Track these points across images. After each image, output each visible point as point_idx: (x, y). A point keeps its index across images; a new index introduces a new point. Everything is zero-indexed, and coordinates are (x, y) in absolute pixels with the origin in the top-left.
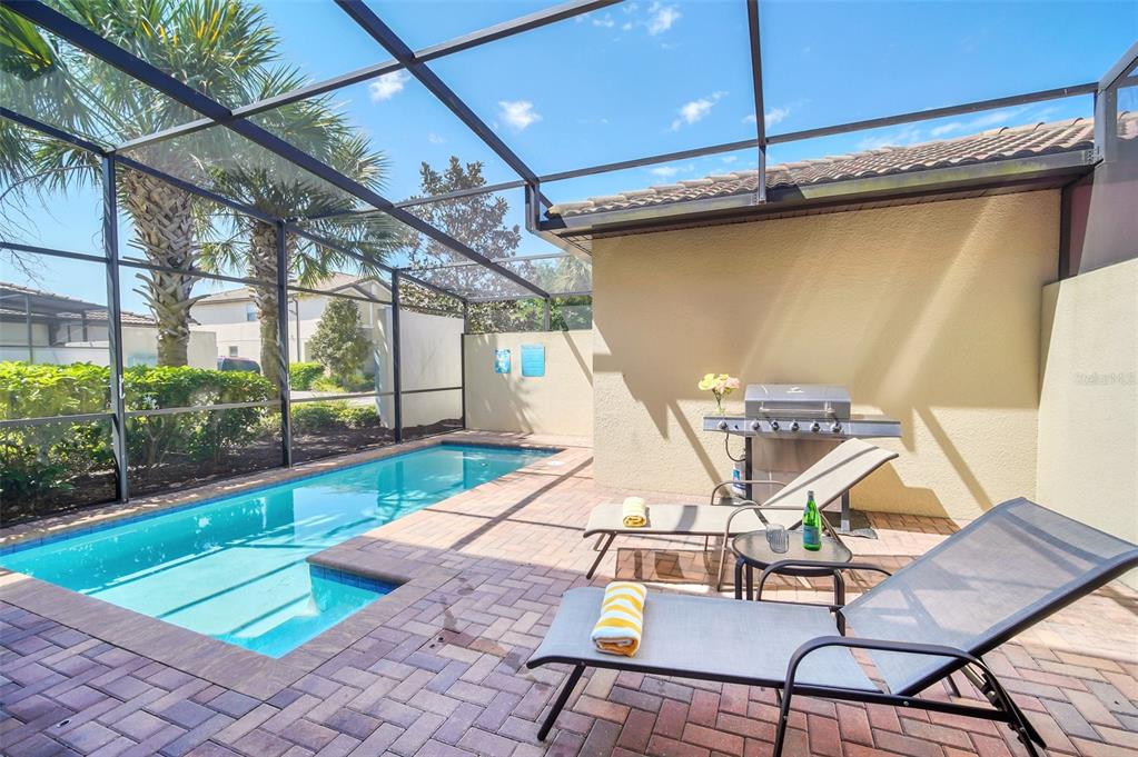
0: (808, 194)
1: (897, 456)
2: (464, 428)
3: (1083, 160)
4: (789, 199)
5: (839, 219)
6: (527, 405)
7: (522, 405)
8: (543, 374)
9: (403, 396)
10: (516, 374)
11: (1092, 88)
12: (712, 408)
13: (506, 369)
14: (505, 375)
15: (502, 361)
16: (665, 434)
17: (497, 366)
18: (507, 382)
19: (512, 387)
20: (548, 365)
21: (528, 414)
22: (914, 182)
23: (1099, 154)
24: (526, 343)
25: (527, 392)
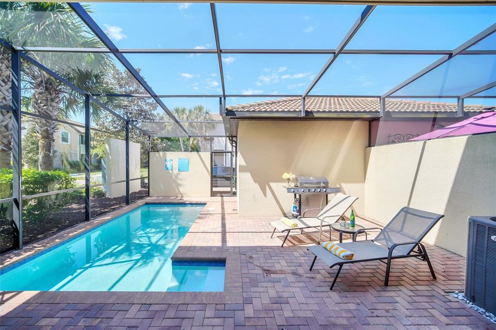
0: (316, 115)
1: (358, 198)
2: (149, 196)
3: (377, 115)
4: (310, 116)
5: (318, 122)
6: (181, 185)
7: (178, 185)
8: (188, 171)
9: (130, 182)
10: (176, 171)
11: (379, 97)
12: (286, 184)
13: (171, 168)
14: (170, 171)
15: (169, 165)
16: (265, 195)
17: (166, 167)
18: (171, 175)
19: (173, 176)
20: (190, 166)
21: (182, 190)
22: (342, 116)
23: (381, 115)
24: (181, 157)
25: (181, 180)
